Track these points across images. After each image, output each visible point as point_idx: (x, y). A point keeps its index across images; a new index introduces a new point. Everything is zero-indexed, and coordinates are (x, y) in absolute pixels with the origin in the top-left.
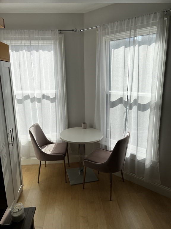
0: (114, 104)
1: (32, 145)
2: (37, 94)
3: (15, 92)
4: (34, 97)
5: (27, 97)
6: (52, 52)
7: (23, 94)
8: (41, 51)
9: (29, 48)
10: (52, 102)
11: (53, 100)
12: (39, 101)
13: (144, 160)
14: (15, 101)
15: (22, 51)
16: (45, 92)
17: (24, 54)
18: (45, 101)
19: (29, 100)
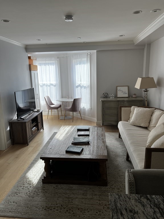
0: (77, 87)
1: (46, 106)
2: (48, 83)
3: (40, 82)
4: (47, 85)
5: (44, 85)
6: (55, 66)
7: (42, 83)
8: (52, 66)
9: (45, 64)
10: (54, 86)
11: (55, 86)
12: (49, 86)
13: (85, 109)
14: (39, 86)
15: (43, 65)
16: (52, 83)
17: (43, 67)
18: (52, 86)
19: (45, 86)
